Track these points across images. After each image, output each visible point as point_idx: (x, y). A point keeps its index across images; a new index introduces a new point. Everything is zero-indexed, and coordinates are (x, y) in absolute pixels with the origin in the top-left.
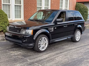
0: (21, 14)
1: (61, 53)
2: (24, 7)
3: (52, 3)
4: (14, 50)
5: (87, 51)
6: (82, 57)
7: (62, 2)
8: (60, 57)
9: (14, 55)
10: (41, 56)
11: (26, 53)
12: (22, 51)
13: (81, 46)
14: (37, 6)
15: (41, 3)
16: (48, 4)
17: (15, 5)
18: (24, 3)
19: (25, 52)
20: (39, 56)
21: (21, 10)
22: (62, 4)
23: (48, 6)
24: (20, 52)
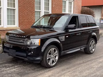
0: (15, 19)
1: (68, 68)
2: (19, 11)
3: (54, 6)
4: (7, 66)
5: (100, 66)
6: (94, 74)
7: (65, 5)
8: (67, 74)
9: (6, 74)
10: (43, 73)
11: (22, 71)
12: (17, 67)
13: (91, 59)
14: (35, 10)
15: (40, 7)
16: (48, 8)
17: (7, 9)
18: (19, 5)
19: (21, 69)
20: (39, 73)
21: (15, 15)
22: (65, 8)
23: (48, 10)
24: (14, 68)
